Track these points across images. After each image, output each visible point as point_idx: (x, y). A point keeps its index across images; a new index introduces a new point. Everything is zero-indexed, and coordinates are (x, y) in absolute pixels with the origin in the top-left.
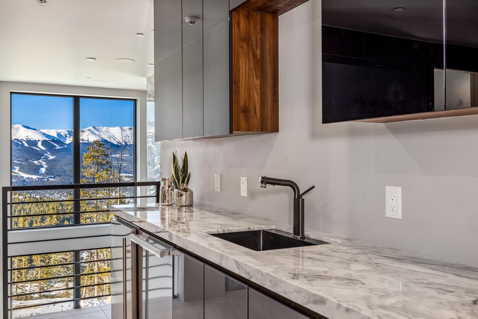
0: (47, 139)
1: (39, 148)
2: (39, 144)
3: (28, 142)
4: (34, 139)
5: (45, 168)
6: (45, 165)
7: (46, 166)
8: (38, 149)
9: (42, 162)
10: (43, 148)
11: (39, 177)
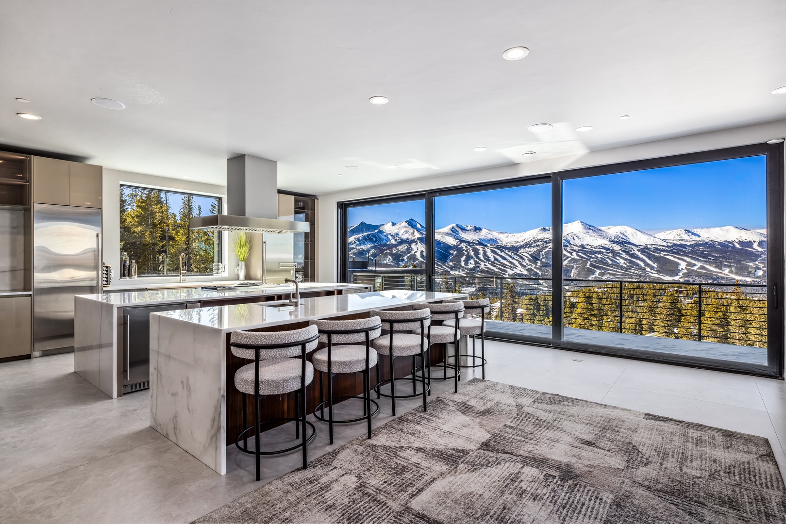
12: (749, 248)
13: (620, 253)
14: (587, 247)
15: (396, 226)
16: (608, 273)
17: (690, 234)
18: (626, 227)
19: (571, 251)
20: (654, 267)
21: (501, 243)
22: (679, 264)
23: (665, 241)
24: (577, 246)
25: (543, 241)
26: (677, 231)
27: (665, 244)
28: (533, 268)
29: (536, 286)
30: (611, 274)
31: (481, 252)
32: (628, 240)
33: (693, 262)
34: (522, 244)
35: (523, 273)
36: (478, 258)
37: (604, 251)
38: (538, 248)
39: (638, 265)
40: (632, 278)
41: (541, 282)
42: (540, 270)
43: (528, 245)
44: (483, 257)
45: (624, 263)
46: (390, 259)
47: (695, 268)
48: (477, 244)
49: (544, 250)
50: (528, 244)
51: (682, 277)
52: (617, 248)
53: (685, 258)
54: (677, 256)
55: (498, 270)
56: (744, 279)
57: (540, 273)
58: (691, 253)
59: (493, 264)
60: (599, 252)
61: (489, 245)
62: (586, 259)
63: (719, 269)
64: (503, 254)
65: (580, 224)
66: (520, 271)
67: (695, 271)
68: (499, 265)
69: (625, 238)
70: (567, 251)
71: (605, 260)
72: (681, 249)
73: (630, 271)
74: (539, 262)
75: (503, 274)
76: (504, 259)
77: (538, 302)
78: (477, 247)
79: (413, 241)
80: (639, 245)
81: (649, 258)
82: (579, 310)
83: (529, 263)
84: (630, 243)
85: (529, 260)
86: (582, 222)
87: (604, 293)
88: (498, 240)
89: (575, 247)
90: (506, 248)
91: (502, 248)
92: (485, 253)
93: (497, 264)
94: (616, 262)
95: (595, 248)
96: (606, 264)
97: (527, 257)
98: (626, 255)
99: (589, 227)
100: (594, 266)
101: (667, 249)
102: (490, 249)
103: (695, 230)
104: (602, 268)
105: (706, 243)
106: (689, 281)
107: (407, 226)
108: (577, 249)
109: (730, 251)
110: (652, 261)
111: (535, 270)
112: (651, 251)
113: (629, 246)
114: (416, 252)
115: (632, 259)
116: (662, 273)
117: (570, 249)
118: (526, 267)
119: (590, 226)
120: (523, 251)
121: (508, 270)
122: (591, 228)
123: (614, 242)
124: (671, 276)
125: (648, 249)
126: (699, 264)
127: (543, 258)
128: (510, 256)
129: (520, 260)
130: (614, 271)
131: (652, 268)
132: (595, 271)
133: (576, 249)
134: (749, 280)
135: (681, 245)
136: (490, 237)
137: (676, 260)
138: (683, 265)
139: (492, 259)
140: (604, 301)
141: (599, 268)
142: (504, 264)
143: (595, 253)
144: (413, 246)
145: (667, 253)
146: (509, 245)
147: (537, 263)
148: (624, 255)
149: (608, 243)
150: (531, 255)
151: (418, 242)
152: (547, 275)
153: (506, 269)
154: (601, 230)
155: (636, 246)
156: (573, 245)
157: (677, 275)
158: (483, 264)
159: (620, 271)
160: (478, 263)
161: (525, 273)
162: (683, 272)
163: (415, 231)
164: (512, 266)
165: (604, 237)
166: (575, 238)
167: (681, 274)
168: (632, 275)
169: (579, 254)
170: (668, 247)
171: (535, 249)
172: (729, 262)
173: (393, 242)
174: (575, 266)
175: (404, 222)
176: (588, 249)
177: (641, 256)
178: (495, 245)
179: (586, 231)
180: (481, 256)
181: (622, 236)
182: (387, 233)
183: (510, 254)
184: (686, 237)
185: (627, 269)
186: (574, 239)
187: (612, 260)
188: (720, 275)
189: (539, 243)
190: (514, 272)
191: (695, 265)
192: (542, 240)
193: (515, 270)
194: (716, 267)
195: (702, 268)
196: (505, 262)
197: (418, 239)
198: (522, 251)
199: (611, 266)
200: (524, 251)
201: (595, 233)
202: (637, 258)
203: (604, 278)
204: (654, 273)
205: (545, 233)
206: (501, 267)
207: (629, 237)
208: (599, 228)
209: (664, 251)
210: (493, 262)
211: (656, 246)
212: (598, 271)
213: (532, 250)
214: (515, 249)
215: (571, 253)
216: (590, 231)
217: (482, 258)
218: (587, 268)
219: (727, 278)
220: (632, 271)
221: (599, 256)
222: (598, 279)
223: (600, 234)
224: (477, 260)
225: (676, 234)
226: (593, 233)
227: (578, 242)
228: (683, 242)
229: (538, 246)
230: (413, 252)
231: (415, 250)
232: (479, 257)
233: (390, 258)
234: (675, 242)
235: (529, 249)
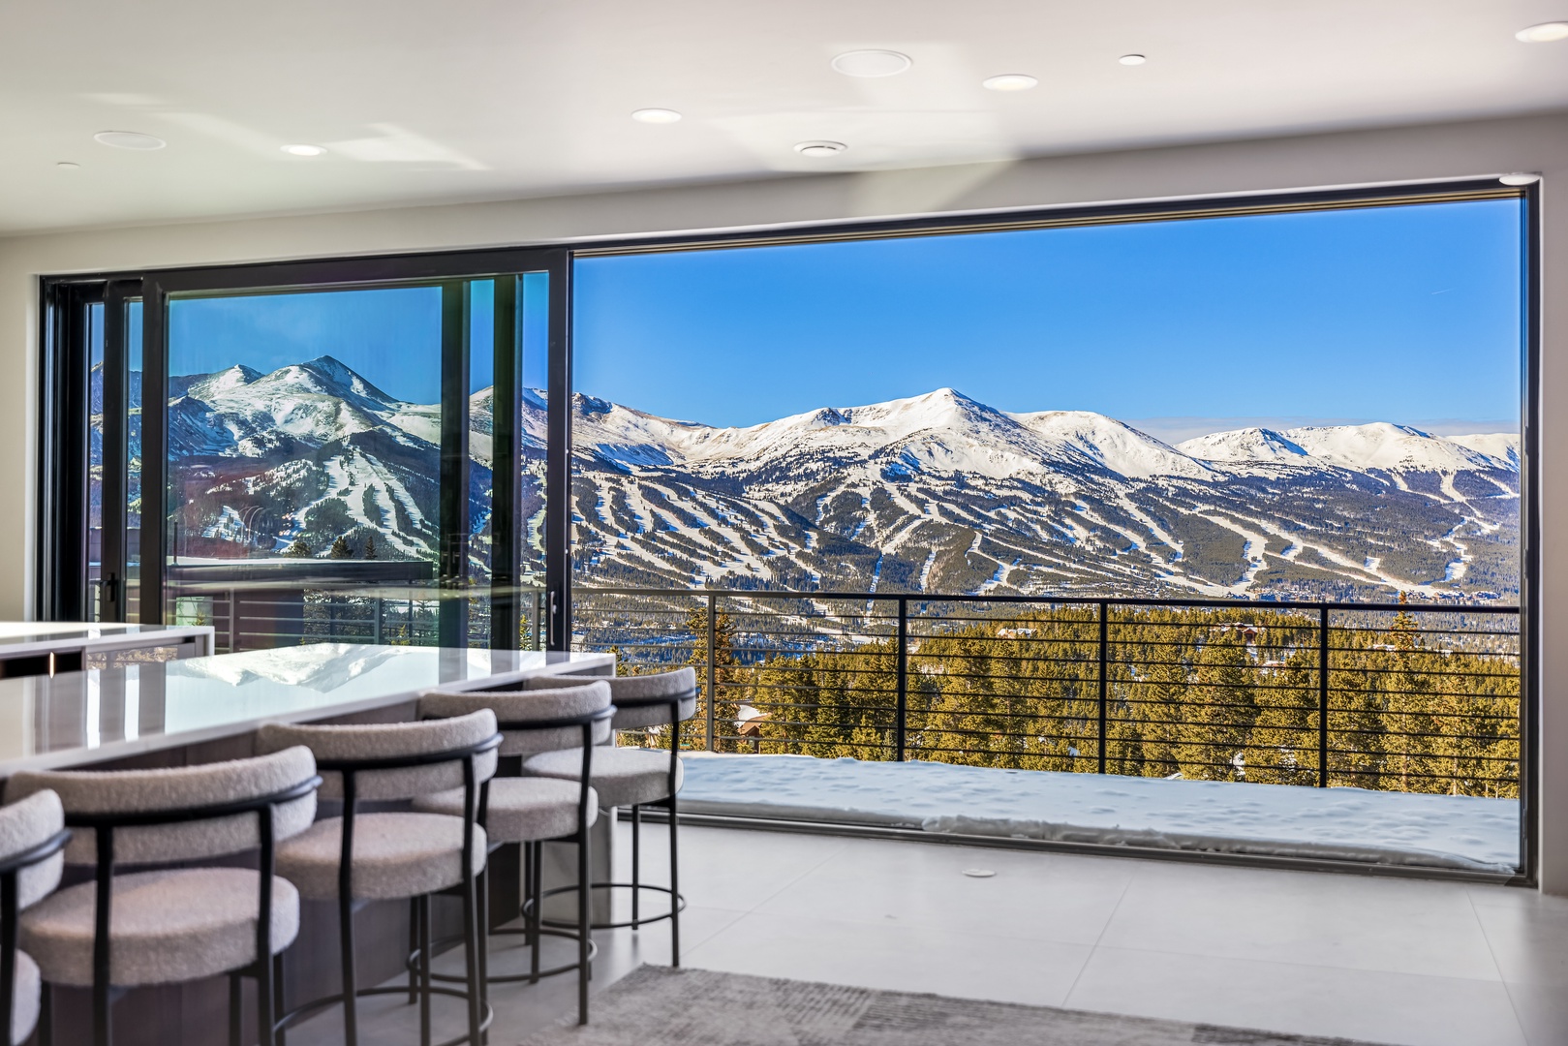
0: (1473, 467)
1: (1446, 497)
2: (1447, 485)
3: (1412, 476)
4: (1429, 468)
5: (1464, 562)
6: (1466, 553)
7: (1469, 558)
8: (1442, 501)
9: (1456, 544)
10: (1459, 497)
11: (1446, 593)
12: (1431, 492)
13: (1074, 506)
14: (973, 483)
15: (264, 386)
16: (1039, 573)
17: (1277, 444)
18: (1092, 414)
19: (921, 496)
20: (1175, 554)
21: (680, 462)
22: (1246, 543)
23: (1206, 464)
24: (940, 478)
25: (829, 459)
26: (1239, 432)
27: (1207, 476)
28: (792, 558)
29: (804, 622)
30: (1046, 577)
31: (606, 496)
32: (1099, 459)
33: (1285, 535)
34: (753, 466)
35: (758, 575)
36: (594, 518)
37: (1026, 496)
38: (812, 484)
39: (1128, 546)
40: (1111, 592)
41: (820, 607)
42: (819, 564)
43: (775, 472)
44: (614, 513)
45: (1088, 540)
46: (231, 520)
47: (1290, 556)
48: (589, 466)
49: (832, 490)
50: (776, 468)
51: (1253, 587)
52: (1066, 486)
53: (1264, 524)
54: (1240, 516)
55: (666, 566)
56: (1418, 589)
57: (817, 575)
58: (1280, 506)
59: (649, 542)
60: (1012, 502)
61: (635, 470)
62: (971, 523)
63: (1354, 558)
64: (687, 506)
65: (952, 398)
66: (748, 567)
67: (1291, 565)
68: (673, 545)
69: (1090, 453)
70: (909, 496)
71: (1029, 529)
72: (1253, 492)
73: (1105, 565)
74: (814, 535)
75: (685, 579)
76: (691, 521)
77: (810, 683)
78: (590, 475)
79: (336, 448)
80: (1133, 480)
81: (1163, 526)
82: (951, 703)
83: (778, 538)
84: (1105, 472)
85: (782, 530)
86: (957, 394)
87: (1025, 641)
88: (668, 453)
89: (934, 482)
90: (697, 481)
91: (683, 482)
92: (620, 498)
93: (666, 543)
94: (1064, 536)
95: (1000, 487)
96: (1033, 542)
97: (772, 516)
98: (1093, 510)
99: (978, 412)
100: (997, 551)
101: (1213, 492)
102: (640, 487)
103: (1291, 432)
104: (1020, 555)
105: (1321, 475)
106: (1273, 596)
107: (309, 385)
108: (939, 490)
109: (1384, 503)
110: (1169, 532)
111: (800, 563)
112: (1167, 499)
113: (1101, 480)
114: (346, 492)
115: (1112, 526)
116: (1199, 573)
117: (919, 490)
118: (768, 552)
119: (983, 408)
120: (757, 495)
121: (707, 566)
122: (985, 415)
123: (1056, 466)
124: (1224, 583)
125: (1159, 491)
126: (1299, 545)
127: (827, 521)
128: (712, 513)
129: (746, 526)
130: (1058, 566)
131: (1170, 555)
132: (997, 569)
133: (939, 487)
134: (1431, 592)
135: (1252, 481)
136: (639, 438)
137: (1237, 529)
138: (1257, 547)
139: (648, 524)
140: (1026, 668)
141: (1011, 557)
142: (690, 541)
143: (1000, 502)
144: (334, 467)
145: (1212, 508)
146: (709, 472)
147: (807, 537)
148: (1086, 512)
149: (1036, 467)
150: (784, 509)
151: (357, 456)
152: (842, 582)
153: (698, 562)
154: (1016, 425)
155: (1122, 479)
156: (929, 474)
157: (1241, 579)
158: (612, 540)
159: (1073, 566)
160: (595, 538)
161: (765, 574)
162: (1256, 570)
163: (343, 406)
164: (720, 548)
165: (1028, 449)
166: (935, 448)
167: (1250, 575)
168: (1110, 579)
169: (947, 505)
170: (1215, 485)
171: (801, 487)
172: (1381, 538)
173: (248, 448)
174: (935, 550)
175: (295, 369)
176: (974, 488)
177: (1139, 516)
178: (656, 469)
179: (968, 425)
180: (605, 512)
181: (1080, 445)
182: (222, 410)
183: (712, 503)
184: (1264, 453)
185: (1096, 558)
186: (930, 453)
187: (1051, 530)
188: (1356, 577)
189: (813, 466)
190: (724, 571)
191: (1289, 546)
192: (823, 455)
193: (731, 565)
194: (1346, 553)
195: (1309, 555)
196: (694, 534)
197: (356, 439)
198: (755, 494)
199: (1049, 548)
200: (762, 494)
201: (997, 432)
202: (1127, 521)
203: (1025, 591)
204: (1177, 574)
205: (834, 429)
206: (678, 553)
207: (1103, 449)
208: (1013, 416)
209: (1205, 499)
210: (651, 536)
211: (1180, 483)
212: (1007, 568)
213: (789, 488)
214: (728, 486)
215: (921, 504)
216: (984, 427)
217: (610, 520)
218: (973, 556)
219: (1373, 588)
220: (1112, 566)
221: (1012, 515)
222: (1007, 594)
223: (1014, 439)
224: (591, 527)
225: (1237, 443)
226: (991, 435)
227: (945, 464)
228: (1257, 472)
229: (810, 475)
230: (333, 494)
231: (344, 484)
232: (597, 514)
233: (235, 515)
234: (1234, 470)
235: (780, 488)
